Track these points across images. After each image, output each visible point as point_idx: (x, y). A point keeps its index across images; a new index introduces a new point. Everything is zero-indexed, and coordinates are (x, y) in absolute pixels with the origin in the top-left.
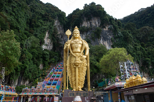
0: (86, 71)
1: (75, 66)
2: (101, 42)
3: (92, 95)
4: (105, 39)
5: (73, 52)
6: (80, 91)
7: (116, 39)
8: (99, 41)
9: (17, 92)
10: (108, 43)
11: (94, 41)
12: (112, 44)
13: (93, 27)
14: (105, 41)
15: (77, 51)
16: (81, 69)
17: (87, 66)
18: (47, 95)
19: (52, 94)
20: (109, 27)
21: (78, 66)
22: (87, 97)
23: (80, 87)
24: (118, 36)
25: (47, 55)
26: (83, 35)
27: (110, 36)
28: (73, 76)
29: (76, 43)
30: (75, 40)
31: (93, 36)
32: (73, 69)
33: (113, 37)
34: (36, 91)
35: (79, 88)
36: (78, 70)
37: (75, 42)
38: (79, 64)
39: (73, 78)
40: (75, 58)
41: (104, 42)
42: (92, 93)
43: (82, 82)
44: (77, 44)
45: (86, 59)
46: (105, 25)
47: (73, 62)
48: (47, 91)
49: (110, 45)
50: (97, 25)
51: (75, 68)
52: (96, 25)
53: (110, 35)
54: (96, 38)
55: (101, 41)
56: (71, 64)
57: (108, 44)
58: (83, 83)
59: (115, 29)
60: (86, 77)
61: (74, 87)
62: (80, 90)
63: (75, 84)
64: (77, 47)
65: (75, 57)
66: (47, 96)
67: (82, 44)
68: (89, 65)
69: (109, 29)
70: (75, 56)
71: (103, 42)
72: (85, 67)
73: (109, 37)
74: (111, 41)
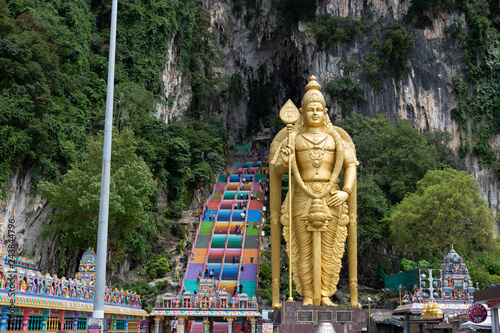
0: (344, 240)
1: (310, 228)
2: (408, 96)
3: (364, 320)
4: (426, 81)
5: (305, 178)
6: (326, 306)
7: (474, 83)
8: (398, 89)
9: (144, 306)
10: (436, 97)
11: (379, 89)
12: (453, 106)
13: (375, 19)
14: (427, 89)
15: (316, 177)
16: (328, 237)
17: (348, 226)
18: (231, 317)
19: (245, 314)
20: (448, 24)
21: (320, 226)
22: (350, 326)
23: (325, 294)
24: (485, 68)
25: (184, 152)
26: (332, 59)
27: (447, 69)
28: (305, 258)
29: (314, 148)
30: (310, 137)
31: (375, 69)
32: (305, 237)
33: (464, 71)
34: (198, 305)
35: (322, 296)
36: (319, 240)
37: (312, 146)
38: (324, 221)
39: (305, 266)
40: (310, 200)
41: (420, 95)
42: (364, 314)
43: (332, 276)
44: (317, 151)
45: (347, 202)
46: (428, 14)
47: (305, 213)
48: (230, 305)
49: (444, 110)
50: (395, 11)
51: (312, 232)
52: (390, 9)
53: (451, 64)
54: (385, 76)
55: (409, 91)
56: (298, 219)
57: (436, 105)
58: (336, 281)
59: (475, 35)
60: (345, 260)
61: (308, 293)
62: (328, 302)
63: (309, 282)
64: (317, 162)
65: (313, 198)
66: (230, 320)
67: (335, 150)
68: (354, 221)
69: (446, 31)
70: (311, 192)
71: (416, 96)
72: (342, 228)
73: (445, 74)
74: (450, 90)
